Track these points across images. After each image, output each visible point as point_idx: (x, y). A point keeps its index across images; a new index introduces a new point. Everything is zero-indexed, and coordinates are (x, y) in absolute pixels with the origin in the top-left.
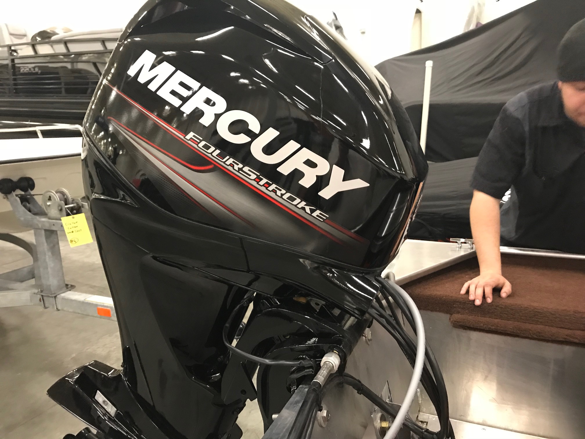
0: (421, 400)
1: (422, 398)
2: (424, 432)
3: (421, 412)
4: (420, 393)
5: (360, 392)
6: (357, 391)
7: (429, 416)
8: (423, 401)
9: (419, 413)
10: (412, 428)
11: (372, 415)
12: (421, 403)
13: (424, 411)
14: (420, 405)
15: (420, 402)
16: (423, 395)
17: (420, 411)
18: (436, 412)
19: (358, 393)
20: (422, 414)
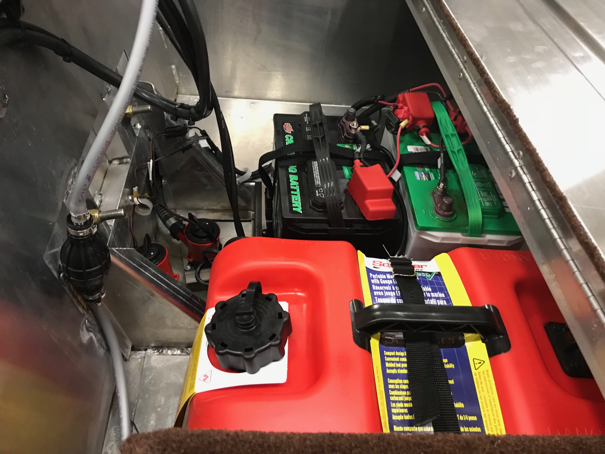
0: (178, 79)
1: (179, 76)
2: (178, 107)
3: (179, 94)
4: (176, 70)
5: (67, 58)
6: (62, 58)
7: (189, 98)
8: (181, 81)
9: (178, 96)
10: (160, 105)
11: (104, 98)
12: (179, 83)
13: (183, 92)
14: (177, 86)
15: (177, 82)
16: (180, 72)
17: (178, 92)
18: (197, 92)
19: (65, 60)
20: (181, 97)
